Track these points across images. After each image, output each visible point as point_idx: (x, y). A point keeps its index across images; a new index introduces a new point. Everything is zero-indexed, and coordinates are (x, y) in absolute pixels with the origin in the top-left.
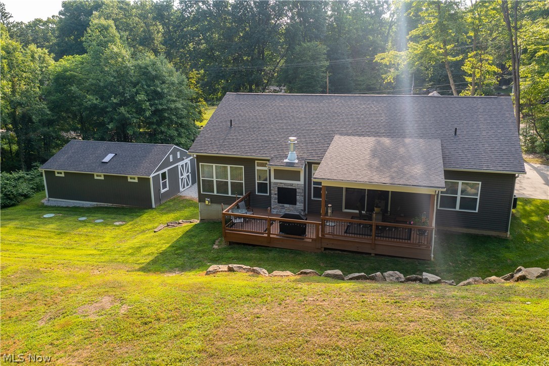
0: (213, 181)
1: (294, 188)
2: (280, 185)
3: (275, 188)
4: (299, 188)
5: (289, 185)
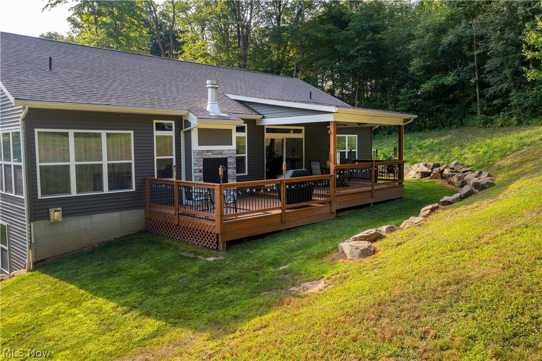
0: (68, 166)
1: (225, 156)
2: (206, 155)
3: (200, 160)
4: (230, 157)
5: (219, 152)
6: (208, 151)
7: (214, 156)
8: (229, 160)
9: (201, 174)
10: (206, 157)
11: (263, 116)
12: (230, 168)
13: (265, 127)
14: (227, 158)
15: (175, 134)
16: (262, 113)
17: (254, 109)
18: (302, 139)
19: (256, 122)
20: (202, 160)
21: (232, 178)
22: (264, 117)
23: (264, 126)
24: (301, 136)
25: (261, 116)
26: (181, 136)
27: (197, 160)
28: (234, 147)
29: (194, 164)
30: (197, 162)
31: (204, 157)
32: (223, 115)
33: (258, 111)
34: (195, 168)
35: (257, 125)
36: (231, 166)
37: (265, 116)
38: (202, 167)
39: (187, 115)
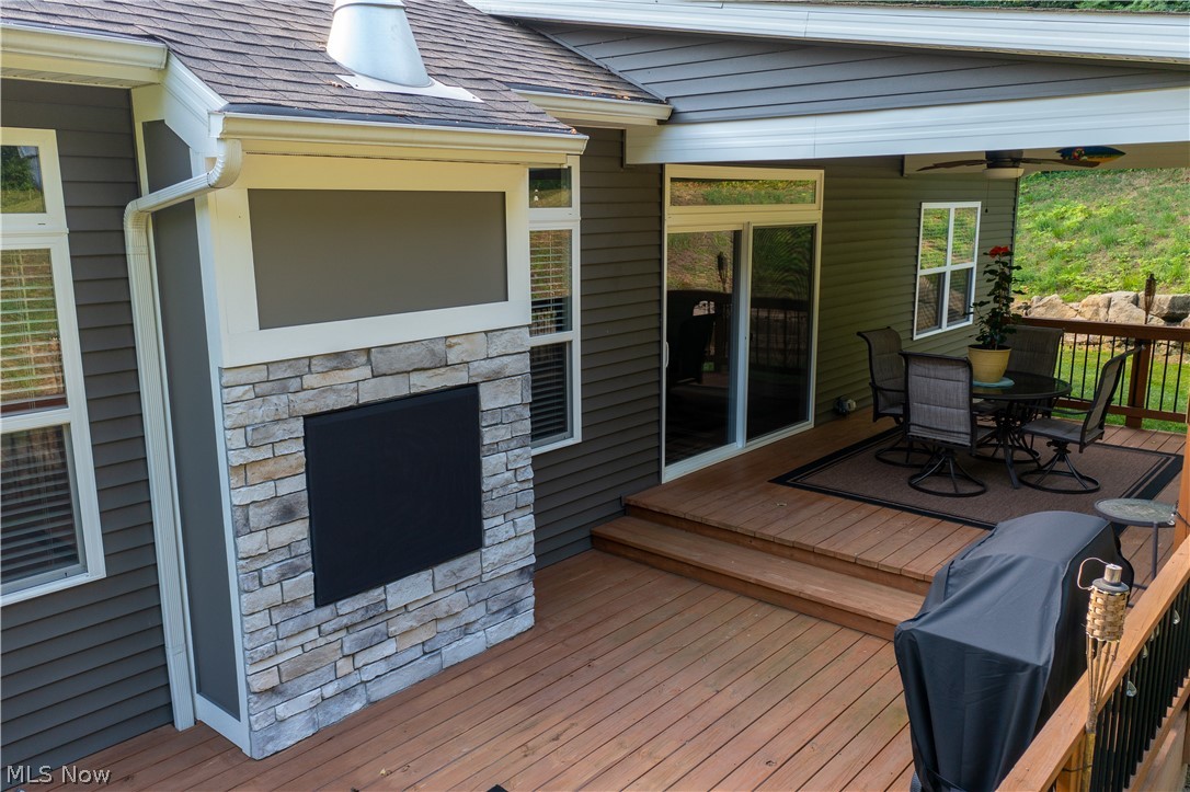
1: (459, 378)
2: (330, 388)
3: (279, 432)
4: (492, 378)
5: (418, 356)
6: (340, 360)
7: (391, 389)
8: (489, 399)
9: (298, 531)
10: (332, 402)
11: (674, 112)
12: (495, 448)
13: (669, 173)
14: (476, 385)
15: (73, 235)
16: (661, 93)
17: (616, 66)
18: (812, 228)
19: (622, 145)
20: (298, 427)
21: (509, 503)
22: (674, 118)
23: (662, 166)
24: (810, 213)
25: (662, 112)
26: (130, 250)
27: (256, 435)
28: (516, 309)
29: (233, 469)
30: (252, 455)
31: (311, 408)
32: (439, 89)
33: (638, 79)
34: (242, 496)
35: (630, 160)
36: (502, 433)
37: (681, 106)
38: (300, 483)
39: (158, 84)
